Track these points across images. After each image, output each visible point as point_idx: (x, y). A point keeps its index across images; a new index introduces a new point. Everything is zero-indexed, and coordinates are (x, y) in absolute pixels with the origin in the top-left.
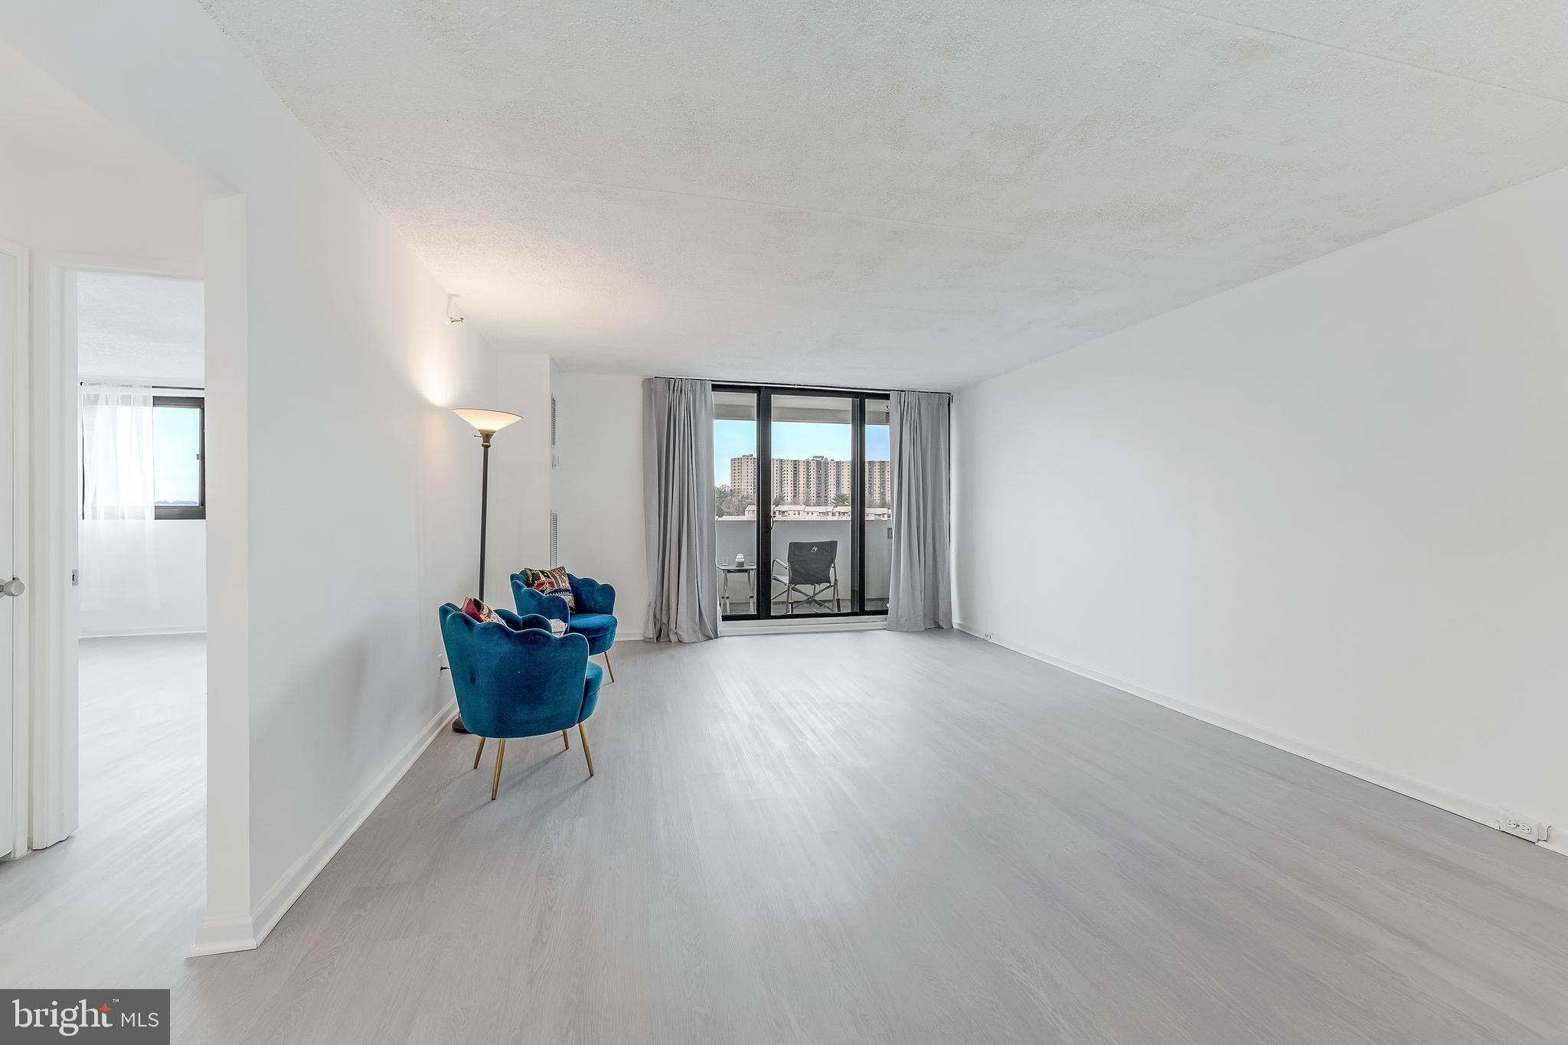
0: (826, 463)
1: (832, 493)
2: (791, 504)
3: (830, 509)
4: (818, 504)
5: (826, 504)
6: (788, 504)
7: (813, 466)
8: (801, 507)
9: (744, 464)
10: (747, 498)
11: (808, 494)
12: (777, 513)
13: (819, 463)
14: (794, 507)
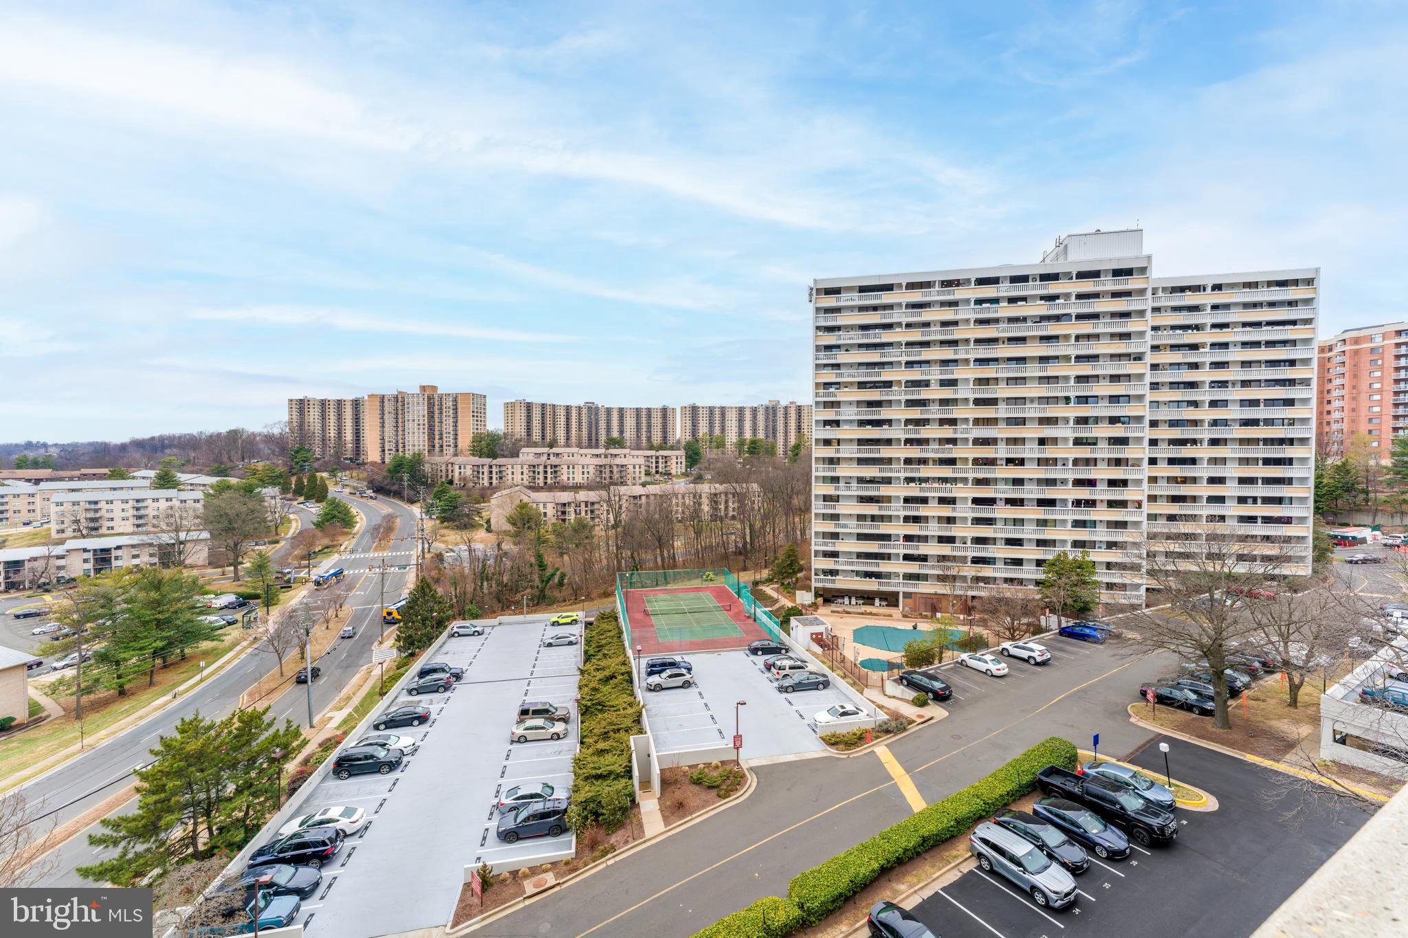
0: (597, 408)
1: (603, 437)
2: (564, 446)
3: (601, 451)
4: (590, 446)
5: (597, 447)
6: (561, 447)
7: (584, 411)
8: (575, 450)
9: (517, 408)
10: (521, 440)
11: (579, 438)
12: (552, 455)
13: (590, 409)
14: (568, 450)
